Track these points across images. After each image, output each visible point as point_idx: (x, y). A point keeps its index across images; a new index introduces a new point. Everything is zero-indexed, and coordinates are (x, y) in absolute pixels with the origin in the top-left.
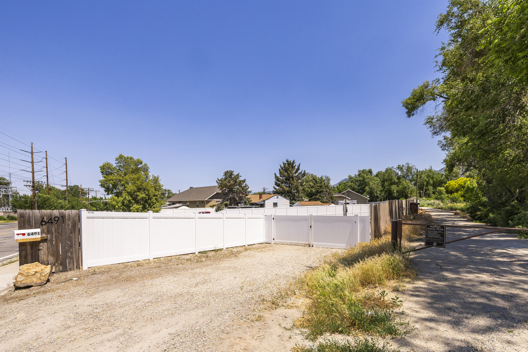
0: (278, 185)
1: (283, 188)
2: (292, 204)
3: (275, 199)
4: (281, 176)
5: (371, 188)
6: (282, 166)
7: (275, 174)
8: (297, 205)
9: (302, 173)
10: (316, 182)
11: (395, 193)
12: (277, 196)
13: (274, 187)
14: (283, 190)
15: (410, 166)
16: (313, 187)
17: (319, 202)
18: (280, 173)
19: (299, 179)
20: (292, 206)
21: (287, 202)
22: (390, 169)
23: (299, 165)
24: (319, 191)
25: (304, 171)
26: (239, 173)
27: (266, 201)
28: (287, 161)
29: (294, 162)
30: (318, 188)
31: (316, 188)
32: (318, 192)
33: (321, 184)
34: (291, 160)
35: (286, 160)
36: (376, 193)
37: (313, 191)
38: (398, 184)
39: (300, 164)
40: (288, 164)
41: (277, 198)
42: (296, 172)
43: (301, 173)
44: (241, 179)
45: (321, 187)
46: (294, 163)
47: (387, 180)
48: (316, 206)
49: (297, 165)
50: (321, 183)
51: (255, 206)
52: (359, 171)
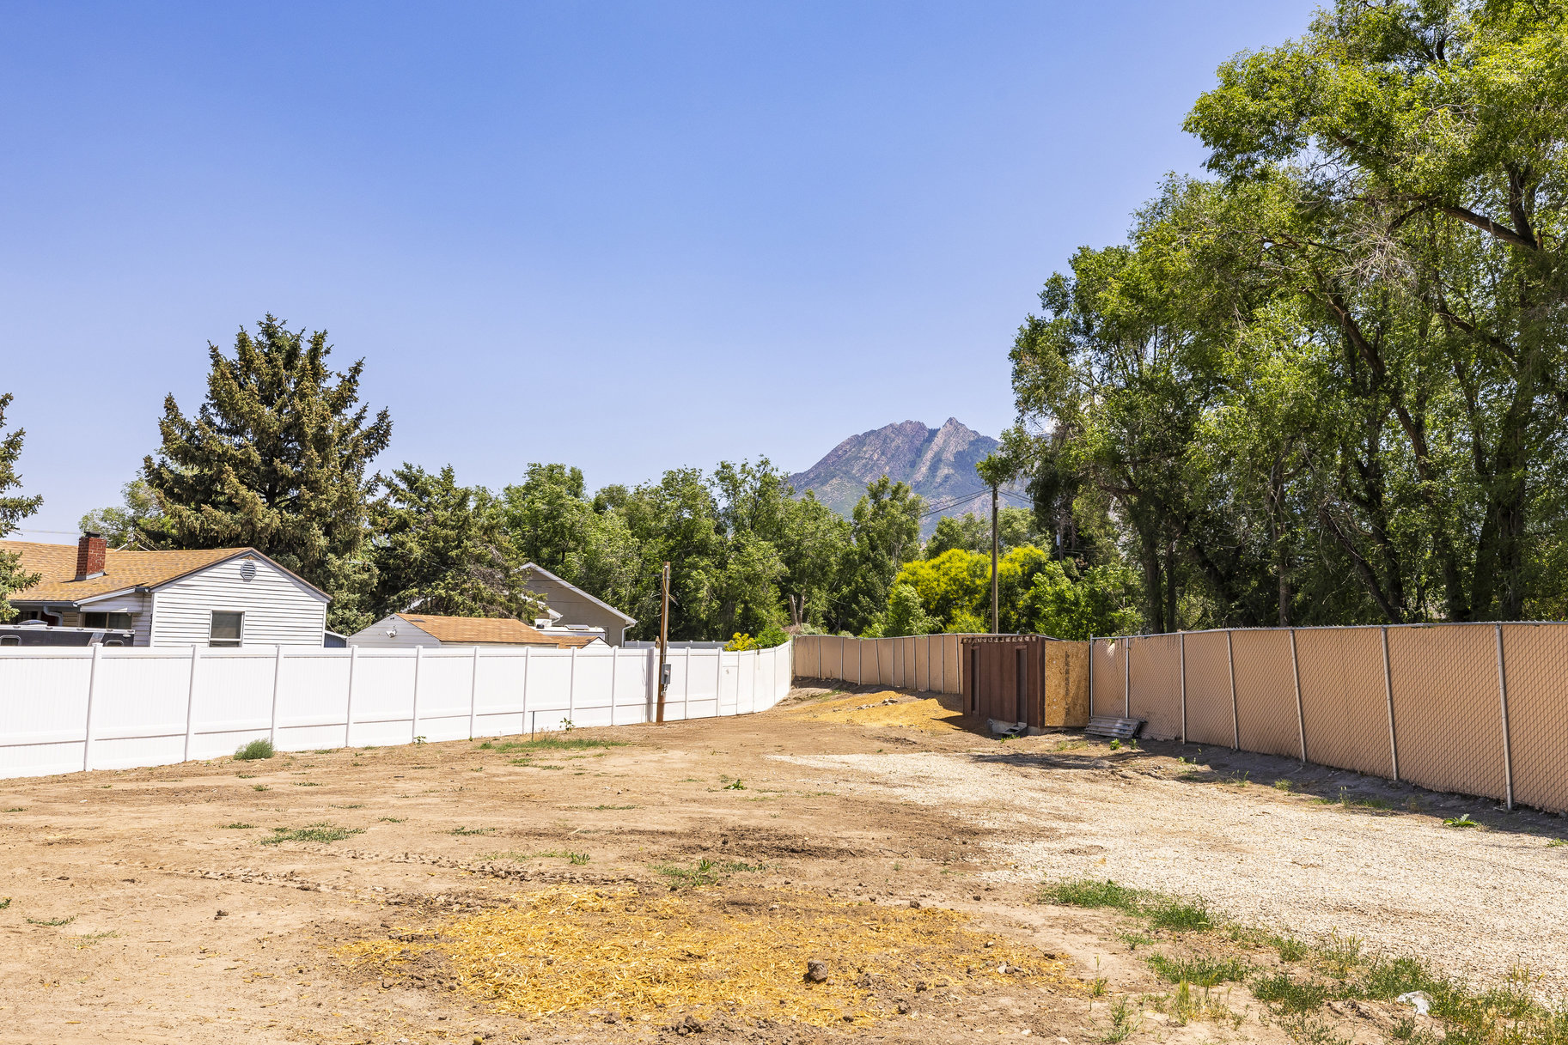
3: (223, 587)
4: (218, 426)
6: (231, 354)
7: (170, 405)
9: (365, 425)
12: (242, 562)
18: (216, 403)
20: (342, 644)
21: (310, 608)
23: (356, 370)
25: (383, 416)
27: (158, 597)
28: (269, 331)
29: (319, 345)
35: (265, 321)
39: (359, 364)
40: (277, 350)
41: (248, 574)
43: (364, 421)
46: (321, 354)
48: (521, 650)
51: (104, 631)
52: (532, 472)
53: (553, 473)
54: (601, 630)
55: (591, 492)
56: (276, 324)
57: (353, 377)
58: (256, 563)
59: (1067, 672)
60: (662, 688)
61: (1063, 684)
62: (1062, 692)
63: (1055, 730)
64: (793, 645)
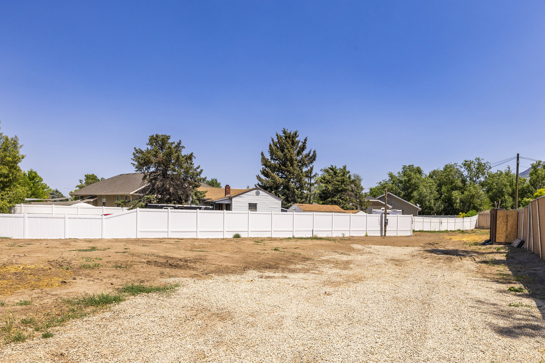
0: (266, 175)
1: (273, 178)
2: (285, 207)
4: (272, 158)
5: (420, 195)
6: (276, 140)
7: (262, 154)
8: (295, 210)
9: (311, 155)
10: (335, 173)
11: (457, 203)
12: (256, 191)
13: (258, 178)
14: (274, 182)
15: (483, 162)
16: (330, 183)
17: (337, 207)
18: (272, 152)
19: (304, 164)
20: (286, 211)
21: (277, 203)
22: (451, 166)
23: (306, 140)
24: (340, 189)
25: (314, 152)
26: (180, 141)
27: (233, 199)
29: (296, 135)
30: (338, 184)
31: (335, 184)
32: (337, 191)
33: (343, 177)
34: (291, 130)
35: (283, 130)
36: (429, 202)
37: (328, 188)
38: (462, 189)
39: (306, 138)
40: (286, 137)
41: (258, 194)
42: (299, 153)
43: (309, 155)
44: (184, 152)
45: (343, 182)
46: (296, 137)
47: (445, 184)
48: (331, 214)
49: (301, 141)
50: (343, 175)
51: (205, 207)
52: (404, 168)
53: (410, 168)
54: (401, 211)
55: (426, 173)
56: (286, 130)
57: (305, 142)
58: (260, 191)
59: (507, 222)
60: (385, 226)
61: (505, 227)
62: (505, 229)
63: (500, 243)
64: (479, 216)
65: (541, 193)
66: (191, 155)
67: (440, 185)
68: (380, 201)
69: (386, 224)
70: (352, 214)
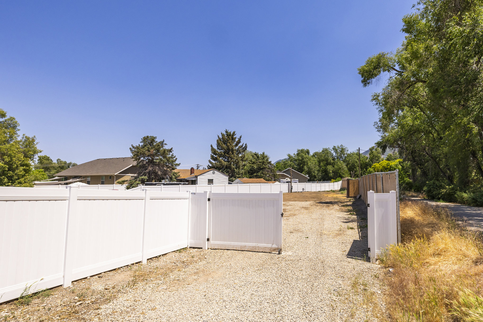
0: (215, 159)
1: (220, 162)
2: (231, 182)
3: (210, 175)
4: (218, 149)
5: (309, 168)
6: (221, 137)
7: (212, 146)
8: (237, 183)
9: (243, 146)
10: (258, 157)
11: (330, 173)
12: (212, 171)
13: (210, 161)
14: (221, 165)
15: (344, 147)
16: (255, 164)
17: (262, 179)
18: (218, 145)
19: (240, 153)
20: (231, 184)
21: (225, 178)
22: (326, 150)
23: (241, 137)
24: (261, 167)
25: (246, 144)
26: (164, 140)
27: (198, 177)
28: (226, 132)
29: (234, 134)
30: (260, 165)
31: (259, 165)
32: (260, 169)
33: (263, 160)
34: (231, 131)
35: (226, 130)
36: (314, 172)
37: (254, 167)
38: (333, 165)
39: (241, 136)
40: (227, 135)
41: (214, 173)
42: (236, 145)
43: (242, 147)
44: (166, 147)
45: (263, 163)
46: (234, 135)
47: (323, 160)
49: (237, 137)
50: (263, 159)
51: (183, 183)
52: (298, 151)
53: (302, 151)
55: (311, 153)
56: (227, 131)
57: (240, 138)
58: (215, 171)
59: (354, 186)
61: (353, 188)
62: (353, 190)
63: (351, 197)
64: (342, 181)
65: (375, 166)
66: (172, 149)
67: (319, 162)
68: (285, 174)
69: (292, 188)
70: (272, 184)
